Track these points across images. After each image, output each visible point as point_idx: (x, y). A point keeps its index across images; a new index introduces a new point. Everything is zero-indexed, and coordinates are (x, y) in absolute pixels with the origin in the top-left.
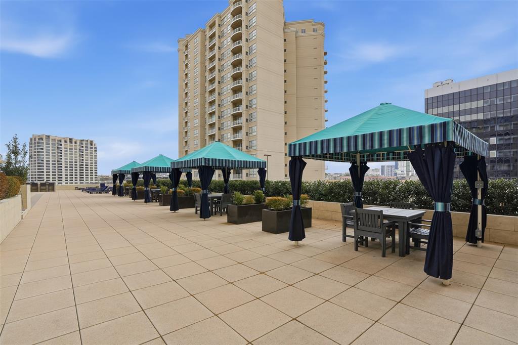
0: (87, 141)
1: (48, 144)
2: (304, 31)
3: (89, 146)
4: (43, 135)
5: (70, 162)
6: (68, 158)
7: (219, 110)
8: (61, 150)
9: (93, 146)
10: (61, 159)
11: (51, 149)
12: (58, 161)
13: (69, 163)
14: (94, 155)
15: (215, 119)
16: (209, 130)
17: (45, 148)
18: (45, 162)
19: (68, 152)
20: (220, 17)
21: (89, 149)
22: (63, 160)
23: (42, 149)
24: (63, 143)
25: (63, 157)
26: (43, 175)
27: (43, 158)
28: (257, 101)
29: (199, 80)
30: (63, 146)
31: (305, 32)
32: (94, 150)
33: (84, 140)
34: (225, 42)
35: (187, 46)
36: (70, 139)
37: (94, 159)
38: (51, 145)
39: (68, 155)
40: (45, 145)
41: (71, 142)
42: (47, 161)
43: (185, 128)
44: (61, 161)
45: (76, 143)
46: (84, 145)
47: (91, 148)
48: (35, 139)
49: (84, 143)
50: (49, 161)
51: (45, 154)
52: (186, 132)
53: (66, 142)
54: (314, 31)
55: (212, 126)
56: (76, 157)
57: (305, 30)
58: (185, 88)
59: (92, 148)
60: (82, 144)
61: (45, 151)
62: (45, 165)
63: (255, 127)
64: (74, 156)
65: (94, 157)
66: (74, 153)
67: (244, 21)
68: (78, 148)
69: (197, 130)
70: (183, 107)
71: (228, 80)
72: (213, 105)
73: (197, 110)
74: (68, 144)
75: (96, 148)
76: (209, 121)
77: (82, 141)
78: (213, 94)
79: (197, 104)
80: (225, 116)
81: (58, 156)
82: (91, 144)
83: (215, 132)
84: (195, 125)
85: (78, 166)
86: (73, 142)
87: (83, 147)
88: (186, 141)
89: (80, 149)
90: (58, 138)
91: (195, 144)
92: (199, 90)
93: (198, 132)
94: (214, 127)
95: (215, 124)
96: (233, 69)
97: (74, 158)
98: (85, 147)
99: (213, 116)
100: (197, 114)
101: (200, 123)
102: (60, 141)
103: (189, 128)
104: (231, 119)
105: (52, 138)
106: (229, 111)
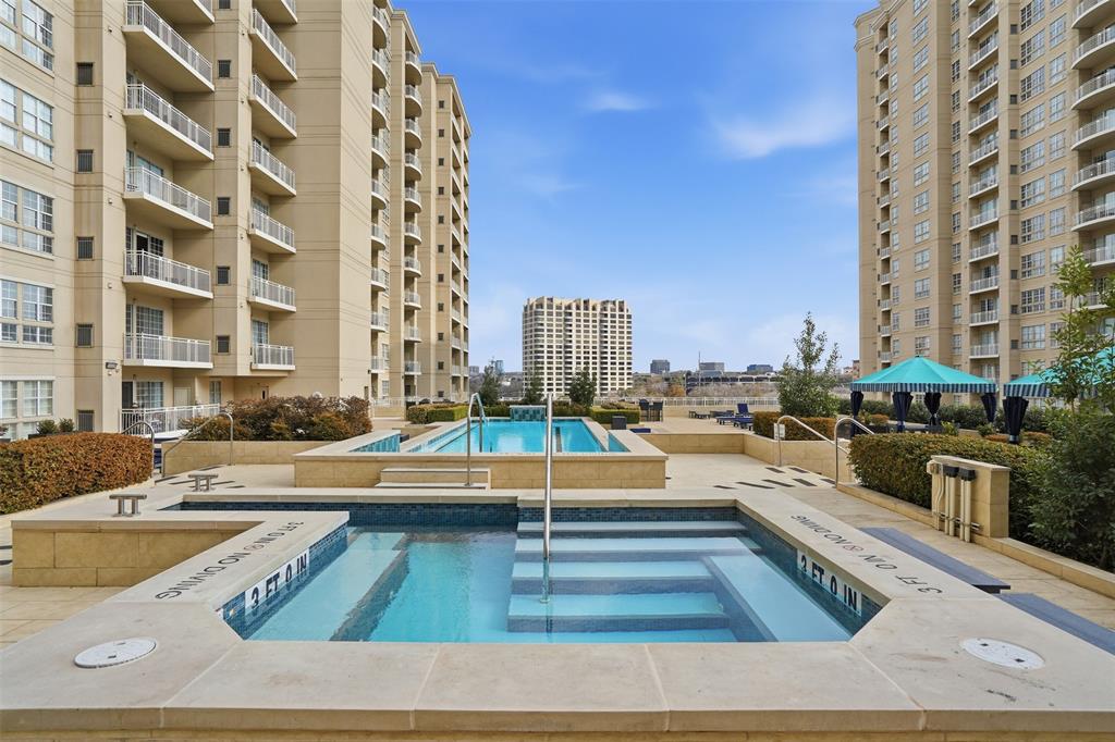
0: (614, 303)
1: (550, 314)
3: (617, 313)
4: (543, 298)
5: (584, 347)
6: (582, 339)
7: (1013, 185)
8: (571, 325)
9: (625, 313)
10: (571, 341)
11: (555, 323)
12: (565, 347)
13: (582, 350)
14: (626, 330)
15: (995, 212)
16: (971, 247)
17: (545, 323)
18: (546, 349)
19: (582, 329)
21: (617, 319)
22: (574, 344)
23: (542, 325)
24: (574, 310)
25: (574, 339)
27: (543, 341)
29: (932, 112)
30: (574, 317)
32: (625, 319)
33: (608, 301)
35: (884, 29)
36: (585, 302)
37: (625, 340)
38: (555, 317)
39: (582, 334)
40: (545, 317)
41: (586, 308)
42: (548, 347)
43: (882, 251)
44: (571, 347)
45: (594, 309)
46: (609, 312)
47: (621, 316)
48: (531, 306)
49: (609, 306)
50: (552, 347)
51: (545, 333)
52: (887, 261)
53: (578, 308)
55: (982, 234)
56: (593, 339)
58: (882, 144)
60: (605, 309)
61: (545, 328)
62: (546, 355)
64: (591, 334)
65: (626, 335)
66: (590, 329)
68: (598, 319)
69: (926, 253)
70: (874, 196)
71: (1054, 81)
72: (991, 170)
73: (924, 196)
74: (582, 311)
75: (629, 317)
76: (968, 222)
77: (604, 303)
78: (991, 137)
79: (925, 179)
80: (1039, 199)
81: (566, 336)
82: (621, 310)
83: (996, 249)
84: (919, 240)
85: (598, 356)
86: (591, 308)
87: (606, 315)
88: (887, 287)
89: (601, 321)
90: (566, 302)
91: (918, 291)
92: (933, 138)
93: (931, 256)
94: (992, 235)
95: (994, 226)
96: (1081, 41)
97: (591, 340)
98: (612, 314)
99: (991, 203)
100: (925, 208)
101: (936, 232)
102: (569, 307)
103: (896, 248)
104: (1070, 204)
105: (556, 302)
106: (1057, 180)
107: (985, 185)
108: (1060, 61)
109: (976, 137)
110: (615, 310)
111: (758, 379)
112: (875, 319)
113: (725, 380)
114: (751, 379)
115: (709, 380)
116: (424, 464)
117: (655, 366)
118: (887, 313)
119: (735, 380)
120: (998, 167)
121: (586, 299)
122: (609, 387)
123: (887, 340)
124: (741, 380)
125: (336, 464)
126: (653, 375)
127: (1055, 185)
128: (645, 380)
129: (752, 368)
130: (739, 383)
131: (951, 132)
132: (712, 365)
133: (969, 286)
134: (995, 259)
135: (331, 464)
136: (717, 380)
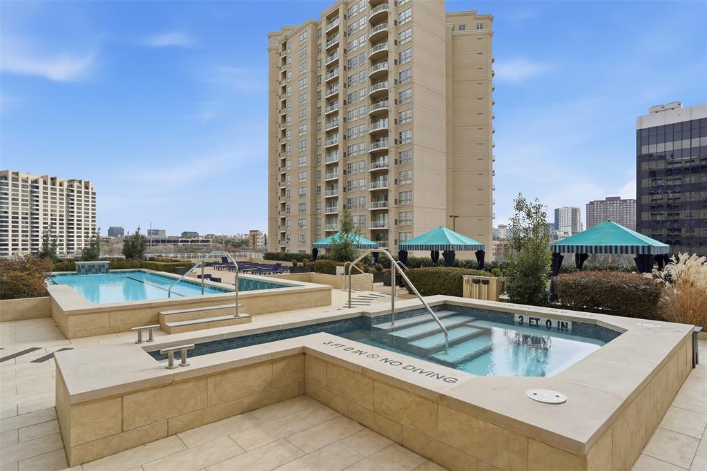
0: (80, 182)
1: (15, 185)
2: (462, 28)
3: (83, 190)
4: (8, 171)
5: (52, 215)
6: (49, 209)
7: (345, 145)
8: (37, 197)
9: (90, 191)
10: (37, 210)
11: (20, 193)
12: (32, 214)
13: (49, 217)
14: (90, 203)
15: (337, 157)
16: (326, 173)
17: (10, 192)
18: (10, 215)
19: (49, 200)
20: (347, 4)
21: (83, 195)
22: (41, 212)
23: (6, 194)
24: (41, 184)
25: (41, 208)
26: (8, 236)
27: (8, 208)
28: (413, 133)
29: (308, 97)
30: (41, 190)
31: (464, 29)
32: (90, 195)
33: (74, 180)
34: (355, 43)
35: (284, 45)
36: (52, 179)
37: (90, 211)
38: (20, 188)
39: (49, 204)
40: (10, 187)
41: (53, 184)
42: (13, 213)
43: (281, 169)
44: (38, 214)
45: (61, 185)
46: (75, 189)
47: (86, 193)
49: (76, 184)
50: (17, 213)
51: (10, 201)
52: (284, 175)
53: (45, 183)
54: (478, 28)
55: (330, 167)
56: (60, 209)
57: (464, 26)
58: (282, 109)
59: (88, 193)
60: (72, 186)
61: (10, 197)
62: (10, 220)
63: (410, 173)
64: (58, 205)
65: (90, 207)
66: (58, 201)
67: (393, 14)
68: (65, 193)
69: (304, 173)
70: (277, 137)
71: (361, 99)
72: (335, 135)
73: (304, 142)
74: (49, 186)
75: (93, 194)
76: (325, 160)
77: (71, 182)
78: (335, 119)
79: (304, 133)
80: (355, 154)
81: (33, 205)
82: (87, 188)
83: (337, 176)
84: (301, 166)
85: (64, 222)
86: (58, 184)
87: (73, 191)
88: (284, 190)
89: (68, 195)
90: (32, 177)
91: (300, 193)
92: (308, 112)
93: (306, 176)
94: (334, 169)
95: (336, 164)
96: (372, 84)
97: (58, 209)
98: (77, 191)
99: (335, 152)
100: (304, 149)
101: (310, 162)
102: (36, 181)
103: (289, 168)
104: (367, 159)
105: (22, 176)
106: (362, 146)
107: (332, 143)
108: (363, 91)
109: (329, 117)
110: (81, 188)
111: (192, 241)
112: (277, 207)
113: (169, 241)
114: (188, 241)
115: (157, 241)
116: (188, 306)
117: (112, 231)
118: (284, 205)
119: (176, 241)
120: (338, 134)
121: (52, 176)
122: (75, 247)
123: (284, 219)
124: (181, 242)
125: (112, 314)
126: (112, 238)
127: (361, 149)
128: (106, 241)
129: (185, 234)
130: (180, 244)
131: (317, 112)
132: (156, 232)
133: (325, 194)
134: (336, 181)
135: (107, 314)
136: (163, 241)
